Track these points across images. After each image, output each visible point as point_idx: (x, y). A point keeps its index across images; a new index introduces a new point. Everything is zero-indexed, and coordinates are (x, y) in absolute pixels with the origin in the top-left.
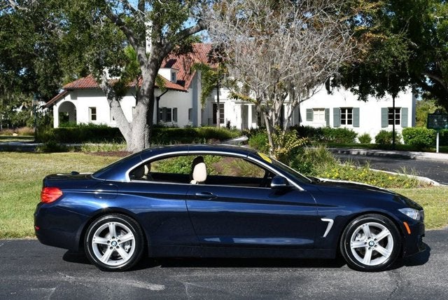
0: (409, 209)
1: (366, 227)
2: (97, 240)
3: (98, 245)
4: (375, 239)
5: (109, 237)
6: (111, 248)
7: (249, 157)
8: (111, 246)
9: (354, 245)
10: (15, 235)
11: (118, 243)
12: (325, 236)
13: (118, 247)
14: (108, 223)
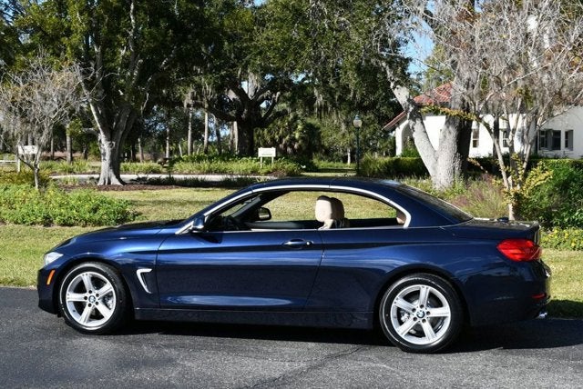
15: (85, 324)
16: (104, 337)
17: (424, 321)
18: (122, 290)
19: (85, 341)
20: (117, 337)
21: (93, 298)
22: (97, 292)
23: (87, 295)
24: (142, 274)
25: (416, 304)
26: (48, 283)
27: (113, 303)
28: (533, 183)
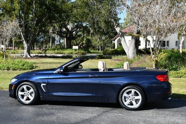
15: (24, 102)
16: (31, 106)
17: (133, 100)
18: (36, 91)
19: (25, 107)
20: (35, 106)
21: (27, 93)
22: (28, 91)
23: (25, 92)
24: (43, 86)
25: (130, 95)
26: (13, 89)
27: (33, 95)
28: (161, 57)
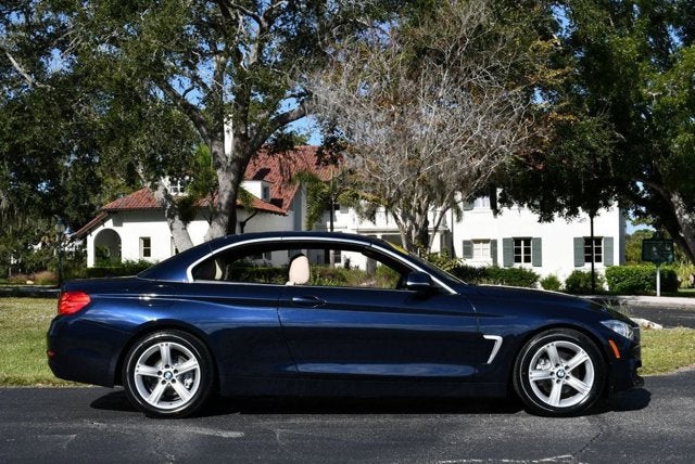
0: (617, 322)
1: (551, 349)
2: (142, 370)
3: (144, 378)
4: (567, 368)
5: (161, 366)
6: (164, 382)
7: (373, 246)
8: (163, 379)
9: (534, 375)
10: (20, 382)
11: (175, 375)
12: (489, 361)
13: (174, 381)
14: (159, 344)
